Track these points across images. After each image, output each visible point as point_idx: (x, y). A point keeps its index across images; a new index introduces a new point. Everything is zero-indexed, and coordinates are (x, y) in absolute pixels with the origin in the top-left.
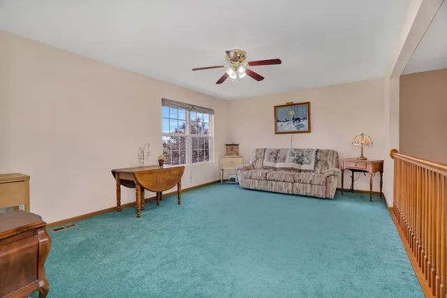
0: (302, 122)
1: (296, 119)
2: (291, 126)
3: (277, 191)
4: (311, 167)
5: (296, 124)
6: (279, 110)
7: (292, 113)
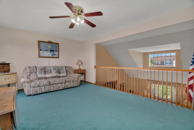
0: (55, 53)
1: (52, 51)
2: (49, 54)
3: (57, 90)
4: (65, 74)
5: (52, 53)
6: (41, 43)
7: (49, 47)
